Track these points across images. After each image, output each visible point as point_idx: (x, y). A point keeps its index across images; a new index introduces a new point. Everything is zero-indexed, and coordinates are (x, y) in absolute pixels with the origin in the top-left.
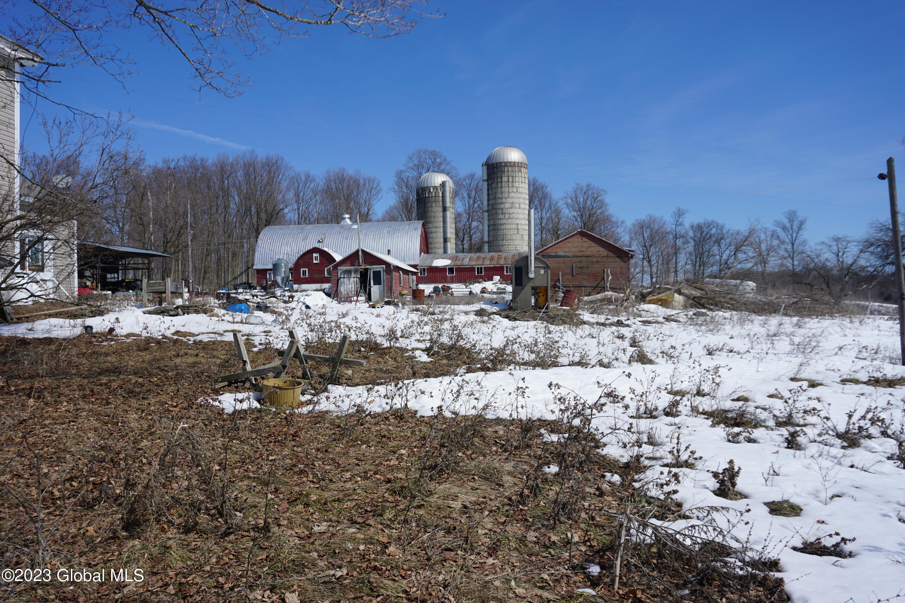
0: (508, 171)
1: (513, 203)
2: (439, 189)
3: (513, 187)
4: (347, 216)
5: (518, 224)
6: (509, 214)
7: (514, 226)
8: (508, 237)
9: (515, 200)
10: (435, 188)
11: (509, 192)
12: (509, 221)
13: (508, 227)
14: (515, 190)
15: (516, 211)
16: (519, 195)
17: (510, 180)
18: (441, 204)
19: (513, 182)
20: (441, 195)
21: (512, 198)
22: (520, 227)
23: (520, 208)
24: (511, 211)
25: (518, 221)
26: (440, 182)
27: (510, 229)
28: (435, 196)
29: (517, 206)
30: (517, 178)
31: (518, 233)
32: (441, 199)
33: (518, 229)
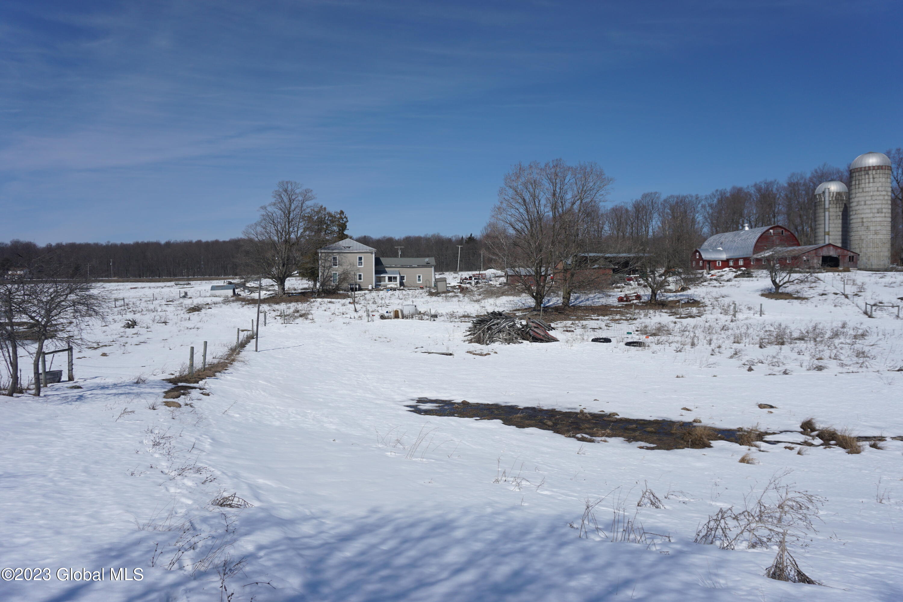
0: (856, 176)
1: (859, 201)
2: (822, 195)
3: (859, 188)
4: (746, 225)
5: (863, 218)
6: (856, 210)
7: (859, 220)
8: (855, 229)
9: (860, 199)
10: (819, 195)
11: (856, 193)
12: (855, 216)
13: (854, 221)
14: (861, 190)
15: (861, 207)
16: (865, 194)
17: (857, 183)
18: (823, 206)
19: (859, 184)
20: (823, 200)
21: (858, 197)
22: (865, 220)
23: (865, 204)
24: (857, 208)
25: (863, 216)
26: (823, 190)
27: (856, 223)
28: (820, 201)
29: (863, 203)
30: (863, 181)
31: (863, 225)
32: (823, 202)
33: (863, 222)
